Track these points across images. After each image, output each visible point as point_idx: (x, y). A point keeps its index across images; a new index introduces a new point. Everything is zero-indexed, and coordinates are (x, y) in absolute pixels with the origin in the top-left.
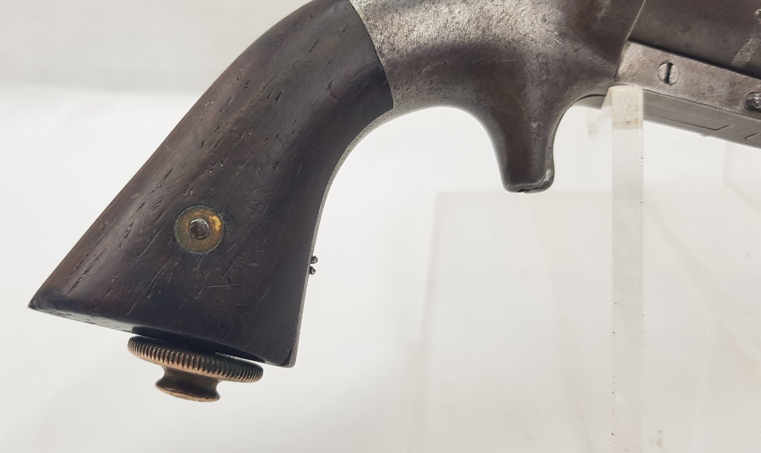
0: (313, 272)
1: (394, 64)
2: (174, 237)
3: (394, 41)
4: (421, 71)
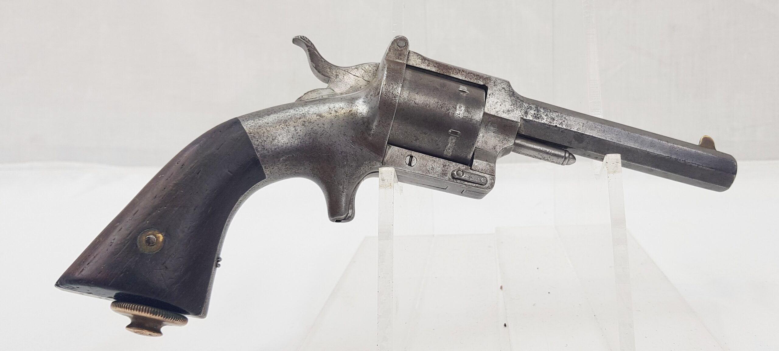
0: (218, 266)
1: (264, 156)
2: (136, 245)
3: (264, 144)
4: (280, 159)
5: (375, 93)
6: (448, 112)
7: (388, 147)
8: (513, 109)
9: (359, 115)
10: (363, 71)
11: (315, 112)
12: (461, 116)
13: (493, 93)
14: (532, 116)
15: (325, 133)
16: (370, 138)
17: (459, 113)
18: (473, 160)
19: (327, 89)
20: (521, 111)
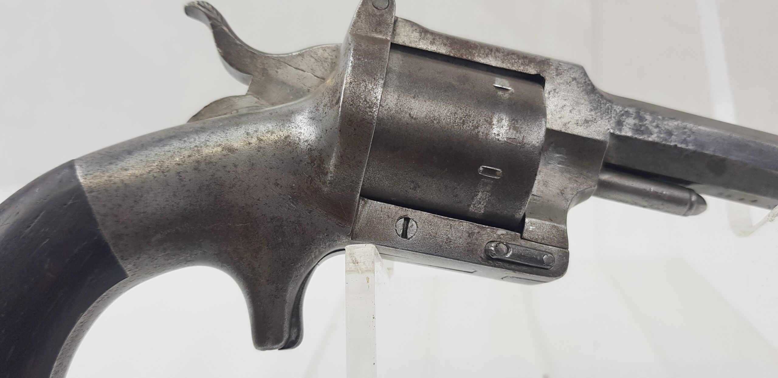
1: (117, 235)
3: (118, 213)
4: (151, 240)
5: (332, 101)
6: (476, 131)
7: (362, 202)
8: (594, 117)
9: (303, 146)
10: (313, 60)
11: (219, 142)
12: (503, 137)
13: (555, 90)
14: (630, 128)
15: (239, 183)
16: (326, 189)
17: (497, 133)
18: (525, 220)
19: (247, 96)
20: (609, 121)
